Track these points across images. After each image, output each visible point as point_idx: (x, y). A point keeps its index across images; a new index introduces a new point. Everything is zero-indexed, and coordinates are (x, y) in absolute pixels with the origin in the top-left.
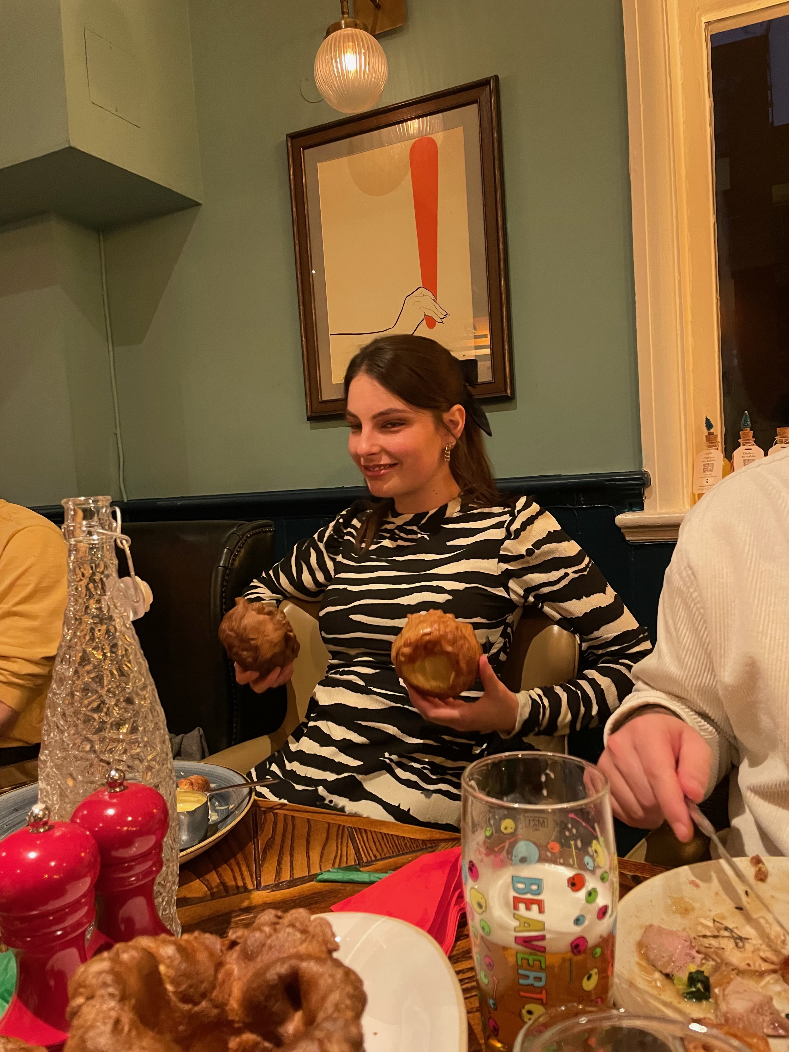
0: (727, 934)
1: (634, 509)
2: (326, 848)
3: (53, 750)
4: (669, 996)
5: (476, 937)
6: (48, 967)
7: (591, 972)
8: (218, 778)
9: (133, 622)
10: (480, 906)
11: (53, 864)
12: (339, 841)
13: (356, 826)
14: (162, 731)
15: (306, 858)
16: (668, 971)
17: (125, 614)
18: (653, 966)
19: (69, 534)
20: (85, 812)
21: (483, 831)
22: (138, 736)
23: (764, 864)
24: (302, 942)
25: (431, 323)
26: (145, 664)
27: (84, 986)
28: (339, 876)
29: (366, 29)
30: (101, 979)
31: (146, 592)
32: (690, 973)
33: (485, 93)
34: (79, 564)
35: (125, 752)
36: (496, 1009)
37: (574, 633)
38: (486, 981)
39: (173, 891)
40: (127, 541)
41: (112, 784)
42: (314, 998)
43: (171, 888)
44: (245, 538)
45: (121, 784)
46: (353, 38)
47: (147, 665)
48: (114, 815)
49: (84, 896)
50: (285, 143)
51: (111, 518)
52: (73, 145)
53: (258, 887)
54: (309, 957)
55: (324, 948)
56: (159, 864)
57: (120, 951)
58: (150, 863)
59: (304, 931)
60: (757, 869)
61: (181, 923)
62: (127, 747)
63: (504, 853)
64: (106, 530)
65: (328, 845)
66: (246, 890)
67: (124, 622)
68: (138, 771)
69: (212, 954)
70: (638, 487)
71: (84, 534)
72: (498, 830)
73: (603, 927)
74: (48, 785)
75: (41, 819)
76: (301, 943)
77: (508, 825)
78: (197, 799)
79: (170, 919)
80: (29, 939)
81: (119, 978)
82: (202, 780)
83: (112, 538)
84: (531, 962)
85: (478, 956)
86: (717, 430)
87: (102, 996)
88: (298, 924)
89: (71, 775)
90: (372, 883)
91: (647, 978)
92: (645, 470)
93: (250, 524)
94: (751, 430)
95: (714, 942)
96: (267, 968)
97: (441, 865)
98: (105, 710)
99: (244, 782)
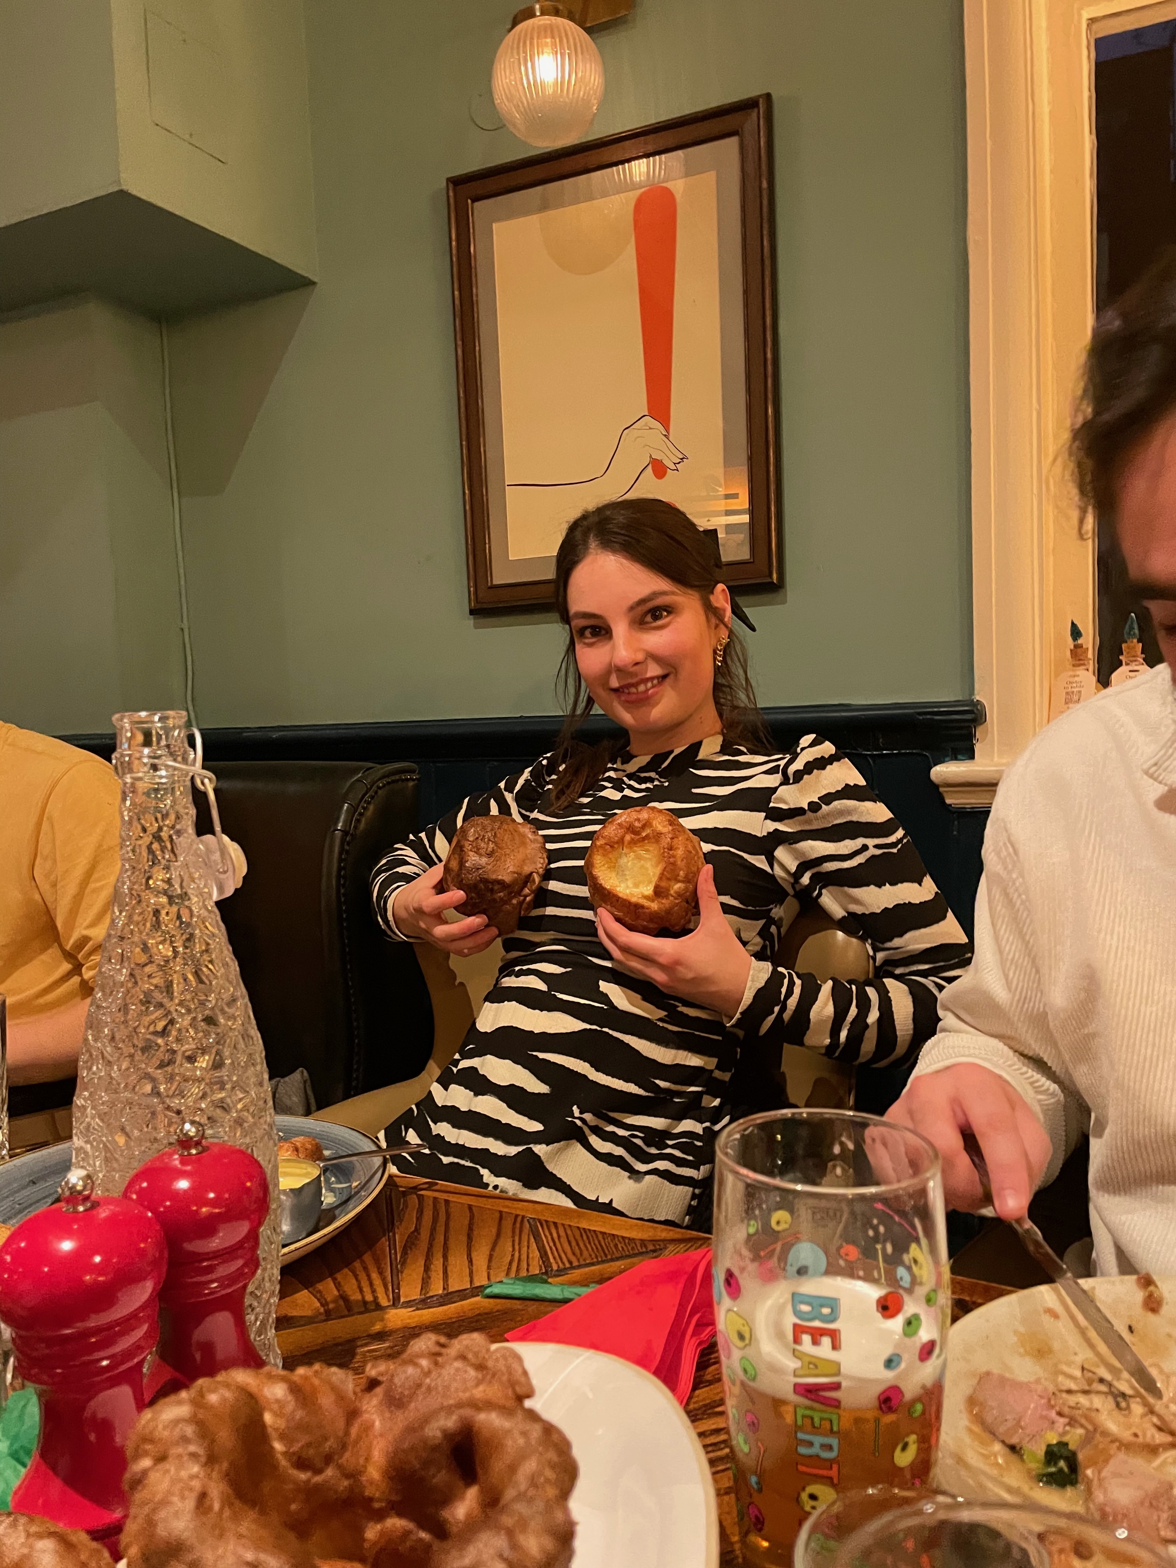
0: (1103, 1388)
1: (959, 757)
2: (497, 1249)
3: (96, 1090)
4: (1016, 1478)
5: (734, 1384)
6: (87, 1413)
7: (906, 1440)
8: (335, 1141)
9: (218, 904)
10: (741, 1337)
11: (97, 1259)
12: (517, 1238)
13: (543, 1218)
14: (258, 1068)
15: (467, 1262)
16: (1014, 1440)
17: (206, 890)
18: (994, 1434)
19: (126, 768)
20: (145, 1185)
21: (744, 1226)
22: (224, 1073)
23: (1156, 1286)
24: (479, 1383)
25: (659, 469)
26: (235, 967)
27: (151, 1441)
28: (517, 1289)
29: (571, 18)
30: (177, 1432)
31: (238, 857)
32: (1049, 1446)
33: (752, 121)
34: (138, 813)
35: (204, 1096)
36: (760, 1490)
37: (863, 939)
38: (746, 1449)
39: (271, 1305)
40: (210, 780)
41: (185, 1142)
42: (498, 1466)
43: (268, 1300)
44: (374, 788)
45: (198, 1143)
46: (552, 31)
47: (238, 969)
48: (189, 1189)
49: (142, 1308)
50: (444, 192)
51: (186, 745)
52: (124, 188)
53: (396, 1302)
54: (488, 1405)
55: (510, 1392)
56: (254, 1263)
57: (204, 1389)
58: (240, 1262)
59: (480, 1367)
60: (1147, 1294)
61: (282, 1354)
62: (208, 1090)
63: (775, 1259)
64: (179, 763)
65: (500, 1243)
66: (378, 1307)
67: (204, 901)
68: (222, 1126)
69: (340, 1397)
70: (967, 724)
71: (146, 769)
72: (766, 1225)
73: (927, 1372)
74: (87, 1142)
75: (80, 1192)
76: (477, 1385)
77: (780, 1219)
78: (305, 1171)
79: (267, 1347)
80: (59, 1371)
81: (204, 1431)
82: (311, 1144)
83: (187, 775)
84: (817, 1424)
85: (734, 1410)
86: (1088, 643)
87: (180, 1456)
88: (470, 1356)
89: (123, 1129)
90: (566, 1301)
91: (983, 1451)
92: (978, 698)
93: (382, 769)
94: (1139, 641)
95: (1083, 1400)
96: (426, 1420)
97: (672, 1277)
98: (174, 1033)
99: (374, 1148)
